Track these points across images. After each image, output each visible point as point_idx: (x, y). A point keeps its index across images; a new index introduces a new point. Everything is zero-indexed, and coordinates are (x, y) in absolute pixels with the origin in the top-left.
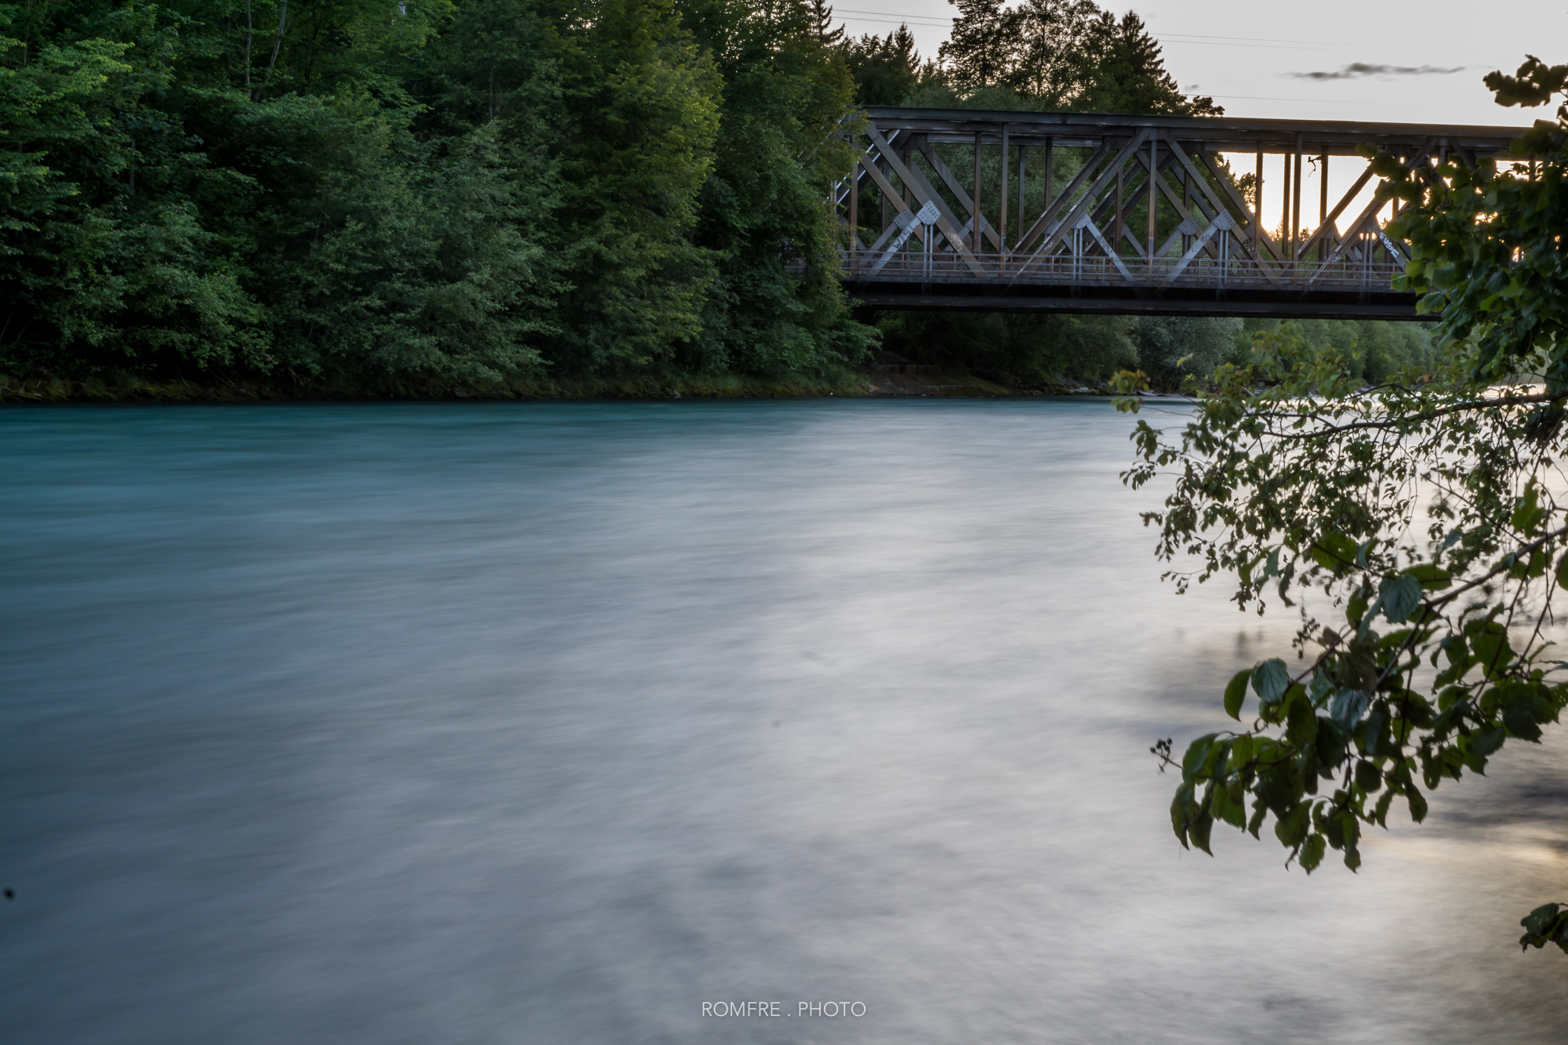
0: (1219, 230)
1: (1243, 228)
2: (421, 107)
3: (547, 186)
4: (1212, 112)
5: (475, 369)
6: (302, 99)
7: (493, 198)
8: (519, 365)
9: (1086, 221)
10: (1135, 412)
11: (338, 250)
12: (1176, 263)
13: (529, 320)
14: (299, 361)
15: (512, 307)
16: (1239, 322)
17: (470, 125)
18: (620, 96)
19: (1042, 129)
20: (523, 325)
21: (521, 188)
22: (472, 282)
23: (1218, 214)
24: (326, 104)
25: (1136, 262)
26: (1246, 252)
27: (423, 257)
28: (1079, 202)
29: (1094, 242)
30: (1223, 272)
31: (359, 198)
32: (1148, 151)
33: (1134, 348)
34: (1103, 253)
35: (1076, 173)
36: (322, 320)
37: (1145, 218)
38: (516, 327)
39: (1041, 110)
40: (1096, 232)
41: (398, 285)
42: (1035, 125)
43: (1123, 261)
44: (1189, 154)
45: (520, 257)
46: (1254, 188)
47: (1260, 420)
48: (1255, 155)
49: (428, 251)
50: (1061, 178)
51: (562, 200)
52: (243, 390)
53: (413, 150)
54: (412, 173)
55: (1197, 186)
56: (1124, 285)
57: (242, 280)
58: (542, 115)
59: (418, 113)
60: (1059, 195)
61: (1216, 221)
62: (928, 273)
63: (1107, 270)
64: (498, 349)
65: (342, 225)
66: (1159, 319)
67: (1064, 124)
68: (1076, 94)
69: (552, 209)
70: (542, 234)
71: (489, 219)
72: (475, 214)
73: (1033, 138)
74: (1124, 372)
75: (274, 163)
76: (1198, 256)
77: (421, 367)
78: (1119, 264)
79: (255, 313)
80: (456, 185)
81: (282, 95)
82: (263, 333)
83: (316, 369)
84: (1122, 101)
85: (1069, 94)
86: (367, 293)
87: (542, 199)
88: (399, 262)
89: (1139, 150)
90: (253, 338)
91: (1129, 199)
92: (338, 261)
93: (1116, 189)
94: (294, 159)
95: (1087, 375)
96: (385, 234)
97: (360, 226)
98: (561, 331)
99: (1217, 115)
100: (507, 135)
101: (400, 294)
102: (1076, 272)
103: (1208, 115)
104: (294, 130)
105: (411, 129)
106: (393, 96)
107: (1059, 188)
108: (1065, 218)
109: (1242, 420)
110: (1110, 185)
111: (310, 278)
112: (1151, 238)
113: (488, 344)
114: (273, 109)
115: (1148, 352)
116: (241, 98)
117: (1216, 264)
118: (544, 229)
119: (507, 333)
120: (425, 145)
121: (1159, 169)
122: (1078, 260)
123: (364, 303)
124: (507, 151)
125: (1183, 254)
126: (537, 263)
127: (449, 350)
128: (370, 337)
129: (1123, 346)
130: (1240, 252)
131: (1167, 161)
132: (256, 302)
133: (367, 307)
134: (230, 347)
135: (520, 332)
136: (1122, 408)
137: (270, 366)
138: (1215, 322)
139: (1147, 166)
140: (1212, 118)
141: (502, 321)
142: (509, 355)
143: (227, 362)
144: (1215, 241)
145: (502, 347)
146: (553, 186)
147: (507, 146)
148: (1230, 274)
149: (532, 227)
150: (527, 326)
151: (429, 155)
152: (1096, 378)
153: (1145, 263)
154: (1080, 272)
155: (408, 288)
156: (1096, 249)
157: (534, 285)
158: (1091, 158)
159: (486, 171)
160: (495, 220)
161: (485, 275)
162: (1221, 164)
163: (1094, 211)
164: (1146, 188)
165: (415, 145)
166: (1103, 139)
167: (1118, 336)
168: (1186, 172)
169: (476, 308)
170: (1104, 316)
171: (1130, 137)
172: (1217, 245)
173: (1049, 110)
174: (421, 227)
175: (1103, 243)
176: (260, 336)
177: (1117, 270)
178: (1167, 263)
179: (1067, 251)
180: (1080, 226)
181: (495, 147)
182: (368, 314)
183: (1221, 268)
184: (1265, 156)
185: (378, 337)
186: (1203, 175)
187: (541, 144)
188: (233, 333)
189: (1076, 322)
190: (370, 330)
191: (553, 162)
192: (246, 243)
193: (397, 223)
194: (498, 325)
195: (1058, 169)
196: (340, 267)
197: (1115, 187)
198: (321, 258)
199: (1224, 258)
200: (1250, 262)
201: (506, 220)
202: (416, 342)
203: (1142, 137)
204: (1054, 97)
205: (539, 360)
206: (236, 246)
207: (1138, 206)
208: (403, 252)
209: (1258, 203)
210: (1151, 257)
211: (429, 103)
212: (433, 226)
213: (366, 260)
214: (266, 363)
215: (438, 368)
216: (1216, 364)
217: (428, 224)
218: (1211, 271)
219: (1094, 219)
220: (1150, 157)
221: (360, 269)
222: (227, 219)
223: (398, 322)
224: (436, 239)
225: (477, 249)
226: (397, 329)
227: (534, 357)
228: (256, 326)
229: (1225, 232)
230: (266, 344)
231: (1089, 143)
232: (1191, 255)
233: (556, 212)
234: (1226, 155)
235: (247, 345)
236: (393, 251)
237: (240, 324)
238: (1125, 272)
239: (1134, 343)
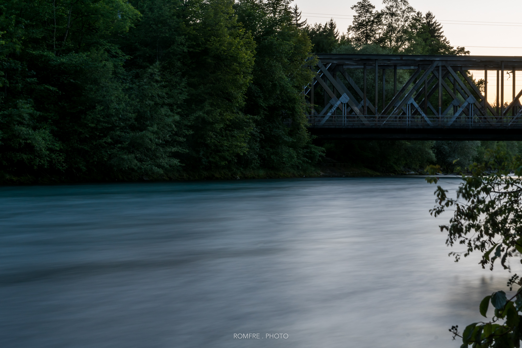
0: (469, 104)
1: (480, 102)
2: (127, 57)
3: (181, 90)
4: (465, 53)
5: (152, 169)
6: (77, 54)
7: (158, 95)
8: (170, 166)
9: (412, 101)
10: (436, 183)
11: (93, 118)
12: (451, 118)
13: (175, 147)
14: (76, 166)
15: (167, 142)
16: (479, 143)
17: (148, 64)
18: (212, 51)
19: (392, 62)
20: (172, 149)
21: (171, 90)
22: (149, 131)
23: (468, 97)
24: (87, 56)
25: (433, 118)
26: (481, 112)
27: (129, 120)
28: (409, 93)
29: (415, 109)
30: (471, 121)
31: (101, 96)
32: (438, 70)
33: (434, 155)
34: (420, 114)
35: (407, 80)
36: (86, 148)
37: (438, 99)
38: (169, 150)
39: (391, 54)
40: (416, 105)
41: (118, 133)
42: (389, 60)
43: (428, 117)
44: (455, 71)
45: (169, 120)
46: (484, 85)
47: (489, 186)
48: (484, 71)
49: (131, 118)
50: (401, 83)
51: (188, 95)
52: (53, 179)
53: (124, 76)
54: (124, 85)
55: (459, 85)
56: (429, 127)
57: (52, 132)
58: (179, 59)
59: (127, 60)
60: (400, 90)
61: (468, 100)
63: (421, 121)
64: (162, 159)
65: (94, 107)
66: (444, 142)
67: (402, 60)
68: (406, 47)
69: (183, 99)
70: (179, 110)
71: (156, 104)
72: (150, 102)
73: (388, 66)
74: (431, 166)
75: (66, 82)
76: (460, 115)
77: (128, 167)
78: (427, 119)
79: (58, 146)
80: (142, 90)
81: (68, 53)
82: (61, 154)
83: (84, 169)
84: (426, 49)
85: (403, 47)
86: (105, 136)
87: (179, 95)
88: (118, 123)
89: (434, 70)
90: (57, 156)
91: (430, 91)
92: (92, 123)
93: (425, 87)
94: (74, 80)
95: (414, 166)
96: (113, 111)
97: (102, 108)
98: (188, 151)
99: (467, 55)
100: (164, 68)
101: (119, 136)
102: (408, 122)
103: (463, 55)
104: (74, 68)
105: (124, 66)
106: (116, 52)
107: (400, 87)
108: (403, 100)
109: (482, 187)
110: (422, 85)
111: (81, 130)
112: (440, 107)
113: (157, 157)
114: (64, 60)
115: (440, 156)
116: (52, 55)
117: (468, 118)
118: (180, 108)
119: (165, 152)
120: (130, 73)
121: (443, 78)
122: (409, 117)
123: (104, 141)
124: (164, 75)
125: (454, 114)
126: (177, 122)
127: (140, 160)
128: (107, 155)
129: (429, 153)
130: (479, 112)
131: (446, 74)
132: (59, 141)
133: (105, 142)
134: (47, 160)
135: (171, 152)
136: (430, 181)
137: (65, 168)
138: (468, 143)
139: (437, 77)
140: (465, 56)
141: (163, 147)
142: (165, 161)
143: (46, 167)
144: (467, 108)
145: (163, 159)
146: (184, 89)
147: (164, 73)
148: (474, 122)
149: (175, 107)
150: (174, 149)
151: (131, 77)
152: (418, 167)
153: (438, 118)
154: (410, 123)
155: (123, 134)
156: (416, 112)
157: (176, 132)
158: (413, 74)
159: (155, 84)
160: (160, 105)
161: (155, 128)
162: (469, 75)
163: (415, 96)
164: (437, 86)
165: (125, 73)
166: (418, 66)
167: (427, 150)
168: (454, 79)
169: (152, 142)
170: (421, 141)
171: (430, 64)
172: (468, 110)
173: (395, 54)
174: (128, 108)
175: (419, 110)
176: (60, 156)
177: (425, 121)
178: (447, 118)
179: (404, 114)
180: (409, 102)
181: (159, 73)
182: (106, 145)
183: (470, 120)
184: (489, 72)
185: (110, 155)
186: (461, 80)
187: (179, 72)
188: (49, 154)
189: (408, 144)
190: (107, 152)
191: (184, 79)
192: (54, 116)
193: (117, 107)
194: (161, 150)
195: (399, 79)
196: (93, 125)
197: (424, 86)
198: (85, 122)
199: (471, 115)
200: (483, 117)
201: (163, 105)
202: (125, 157)
203: (435, 64)
204: (398, 48)
205: (179, 164)
206: (50, 117)
207: (434, 94)
208: (120, 119)
209: (486, 91)
210: (440, 116)
211: (131, 55)
212: (133, 107)
213: (104, 122)
214: (63, 167)
215: (136, 168)
216: (469, 161)
217: (131, 106)
218: (466, 121)
219: (415, 99)
220: (439, 73)
221: (102, 126)
222: (46, 106)
223: (119, 148)
224: (134, 113)
225: (152, 117)
226: (118, 151)
227: (177, 163)
228: (58, 151)
229: (472, 104)
230: (63, 159)
231: (412, 67)
232: (457, 114)
233: (185, 101)
234: (471, 71)
235: (55, 159)
236: (116, 118)
237: (51, 150)
238: (429, 122)
239: (434, 153)
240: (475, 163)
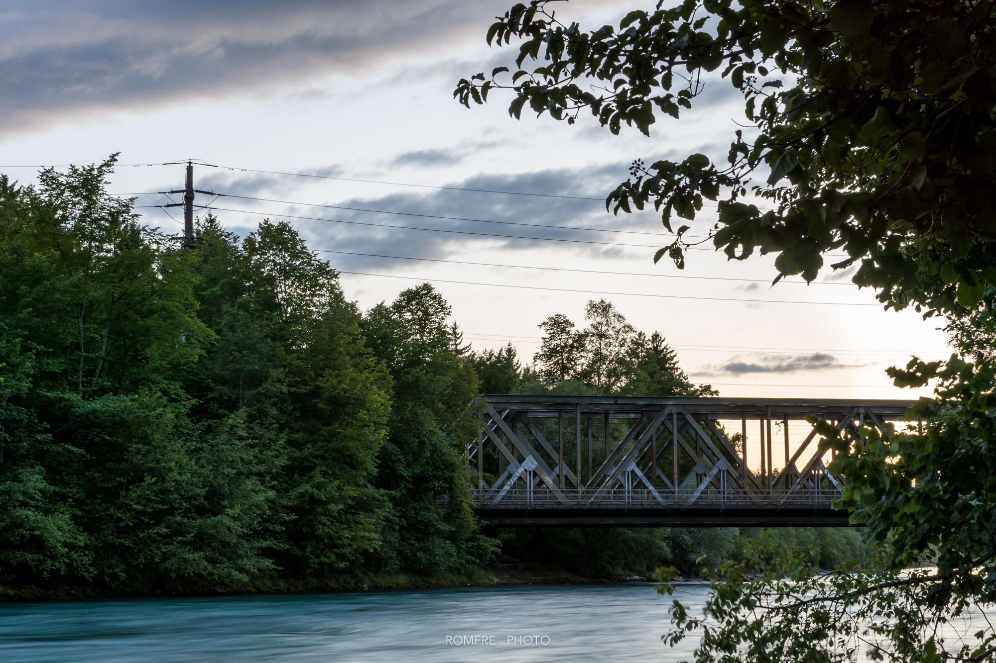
0: (720, 470)
1: (736, 468)
2: (194, 401)
3: (278, 451)
4: (712, 394)
5: (230, 574)
6: (116, 397)
7: (242, 460)
8: (259, 570)
9: (633, 466)
10: (670, 594)
11: (139, 496)
12: (693, 492)
13: (267, 540)
14: (111, 571)
15: (255, 531)
16: (736, 531)
17: (227, 412)
18: (326, 391)
19: (602, 407)
20: (262, 543)
21: (261, 452)
22: (228, 515)
23: (719, 460)
24: (131, 400)
25: (666, 492)
26: (738, 484)
27: (196, 499)
28: (628, 454)
29: (638, 480)
30: (724, 497)
31: (153, 461)
32: (671, 420)
33: (668, 549)
34: (646, 488)
35: (625, 435)
36: (127, 543)
37: (672, 463)
38: (258, 544)
39: (601, 395)
40: (640, 474)
41: (178, 519)
42: (597, 405)
43: (658, 492)
44: (698, 421)
45: (260, 498)
46: (741, 443)
47: (753, 598)
48: (741, 421)
49: (199, 495)
50: (616, 439)
51: (287, 459)
52: (73, 592)
53: (189, 429)
54: (188, 444)
55: (704, 442)
56: (660, 507)
57: (73, 517)
58: (274, 404)
59: (193, 405)
60: (615, 450)
61: (718, 464)
62: (530, 502)
63: (648, 498)
64: (245, 559)
65: (141, 479)
66: (683, 529)
67: (616, 404)
68: (623, 384)
69: (281, 466)
70: (275, 483)
71: (239, 474)
72: (230, 470)
73: (596, 413)
74: (663, 568)
75: (97, 439)
76: (707, 488)
77: (194, 573)
78: (656, 494)
79: (82, 539)
80: (218, 451)
81: (103, 395)
82: (87, 552)
83: (123, 576)
84: (653, 388)
85: (619, 384)
86: (157, 524)
87: (274, 459)
88: (179, 503)
89: (665, 419)
90: (81, 556)
91: (660, 451)
92: (138, 503)
93: (652, 445)
94: (110, 436)
95: (637, 567)
96: (170, 485)
97: (154, 480)
98: (287, 547)
99: (715, 396)
100: (251, 418)
101: (180, 524)
102: (628, 499)
103: (709, 396)
104: (110, 418)
105: (188, 415)
106: (176, 394)
107: (615, 445)
108: (619, 465)
109: (741, 598)
110: (648, 442)
111: (119, 515)
112: (676, 476)
113: (239, 556)
114: (97, 405)
115: (677, 552)
116: (76, 398)
117: (719, 492)
118: (276, 479)
119: (251, 549)
120: (197, 426)
121: (679, 431)
122: (628, 492)
123: (156, 531)
124: (251, 428)
125: (697, 487)
126: (271, 502)
127: (212, 561)
128: (159, 553)
129: (661, 548)
130: (735, 484)
131: (684, 426)
132: (83, 532)
133: (157, 534)
134: (65, 562)
135: (260, 548)
136: (661, 592)
137: (91, 575)
138: (721, 531)
139: (671, 430)
140: (712, 398)
141: (248, 541)
142: (251, 564)
143: (62, 573)
144: (717, 477)
145: (248, 558)
146: (282, 451)
147: (251, 425)
148: (729, 498)
149: (268, 478)
150: (265, 544)
151: (200, 432)
152: (644, 570)
153: (673, 493)
154: (630, 500)
155: (185, 520)
156: (640, 484)
157: (269, 516)
158: (634, 425)
159: (237, 442)
160: (243, 474)
161: (237, 510)
162: (719, 427)
163: (638, 459)
164: (671, 444)
165: (191, 426)
166: (642, 412)
167: (657, 541)
168: (697, 433)
169: (231, 533)
170: (648, 529)
171: (659, 411)
172: (719, 480)
173: (606, 395)
174: (194, 479)
175: (645, 480)
176: (85, 555)
177: (654, 498)
178: (687, 492)
179: (621, 486)
180: (629, 469)
181: (243, 426)
182: (158, 538)
183: (722, 495)
184: (748, 422)
185: (164, 553)
186: (707, 434)
187: (274, 423)
188: (67, 553)
189: (629, 533)
190: (160, 549)
191: (282, 435)
192: (77, 493)
193: (178, 478)
194: (245, 544)
195: (613, 433)
196: (140, 507)
197: (650, 444)
198: (127, 502)
199: (724, 488)
200: (741, 490)
201: (251, 473)
202: (190, 556)
203: (667, 411)
204: (609, 386)
205: (273, 566)
206: (70, 495)
207: (666, 455)
208: (182, 496)
209: (744, 452)
210: (676, 489)
211: (200, 398)
212: (202, 479)
213: (157, 502)
214: (89, 573)
215: (205, 574)
216: (722, 559)
217: (199, 477)
218: (716, 497)
219: (638, 465)
220: (673, 424)
221: (153, 508)
222: (65, 477)
223: (178, 543)
224: (204, 487)
225: (231, 493)
226: (178, 548)
227: (269, 564)
228: (82, 548)
229: (724, 471)
230: (89, 560)
231: (632, 416)
232: (702, 487)
233: (284, 468)
234: (721, 421)
235: (76, 561)
236: (176, 496)
237: (71, 547)
238: (660, 499)
239: (668, 546)
240: (730, 562)
